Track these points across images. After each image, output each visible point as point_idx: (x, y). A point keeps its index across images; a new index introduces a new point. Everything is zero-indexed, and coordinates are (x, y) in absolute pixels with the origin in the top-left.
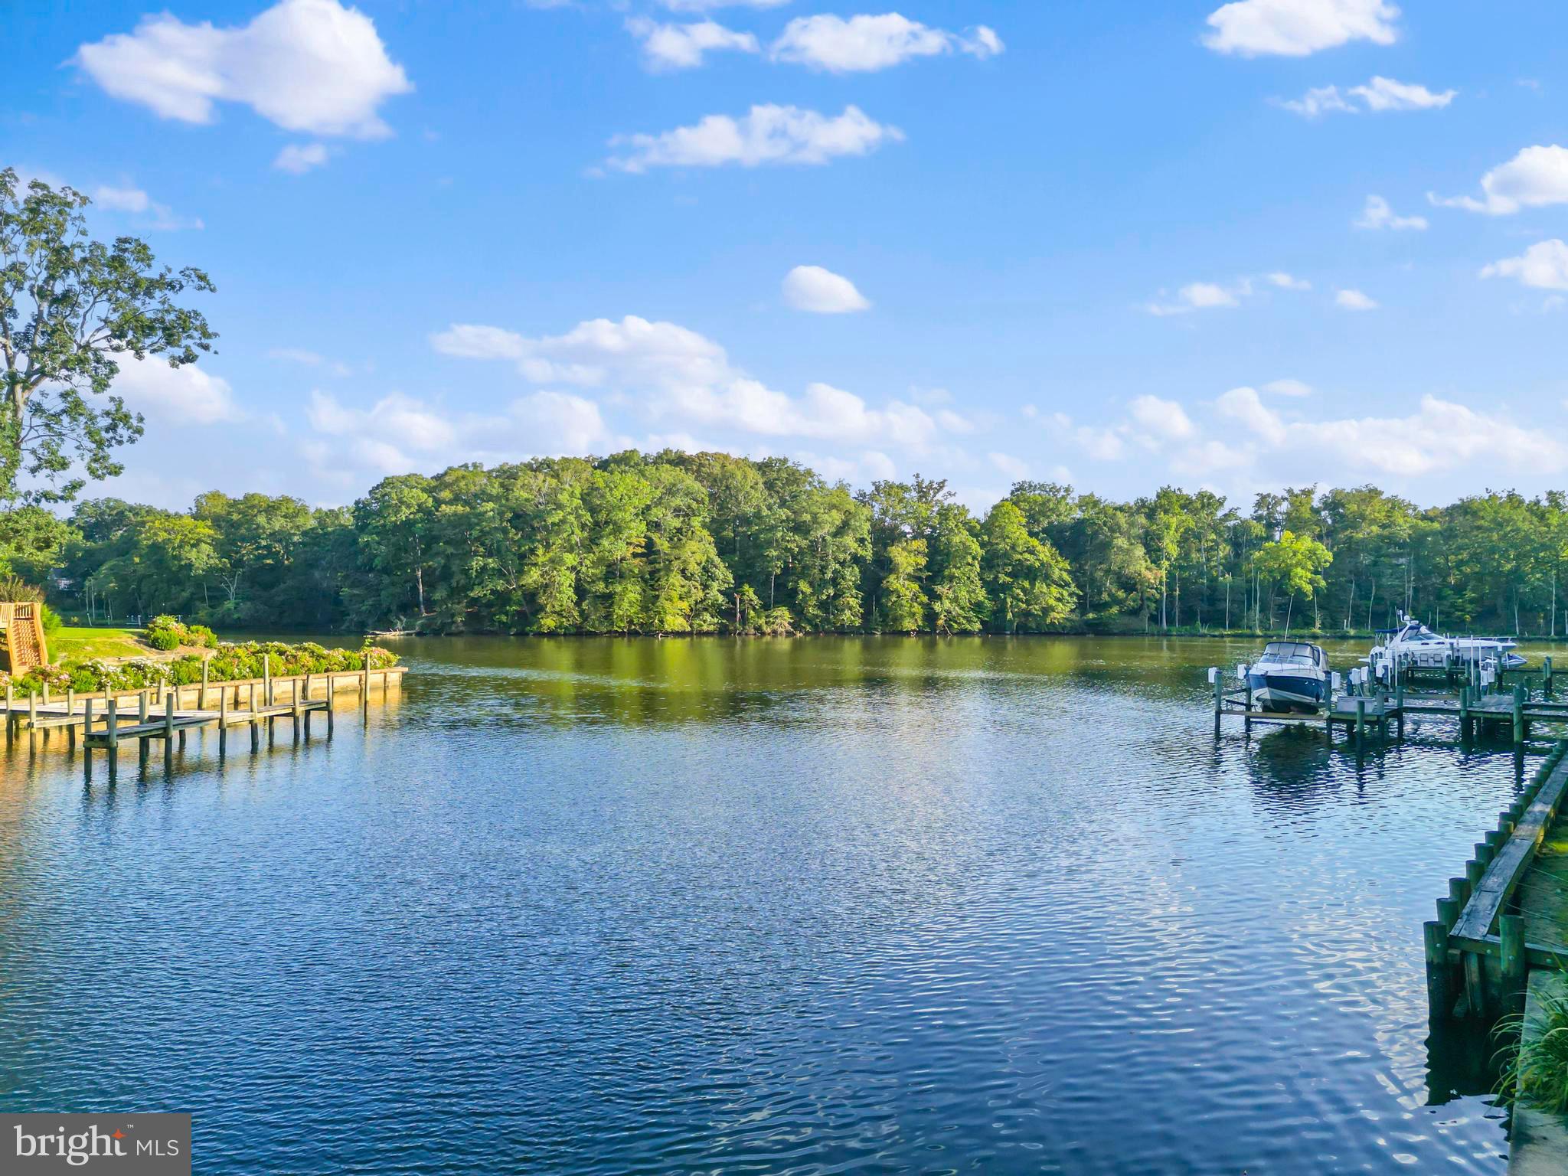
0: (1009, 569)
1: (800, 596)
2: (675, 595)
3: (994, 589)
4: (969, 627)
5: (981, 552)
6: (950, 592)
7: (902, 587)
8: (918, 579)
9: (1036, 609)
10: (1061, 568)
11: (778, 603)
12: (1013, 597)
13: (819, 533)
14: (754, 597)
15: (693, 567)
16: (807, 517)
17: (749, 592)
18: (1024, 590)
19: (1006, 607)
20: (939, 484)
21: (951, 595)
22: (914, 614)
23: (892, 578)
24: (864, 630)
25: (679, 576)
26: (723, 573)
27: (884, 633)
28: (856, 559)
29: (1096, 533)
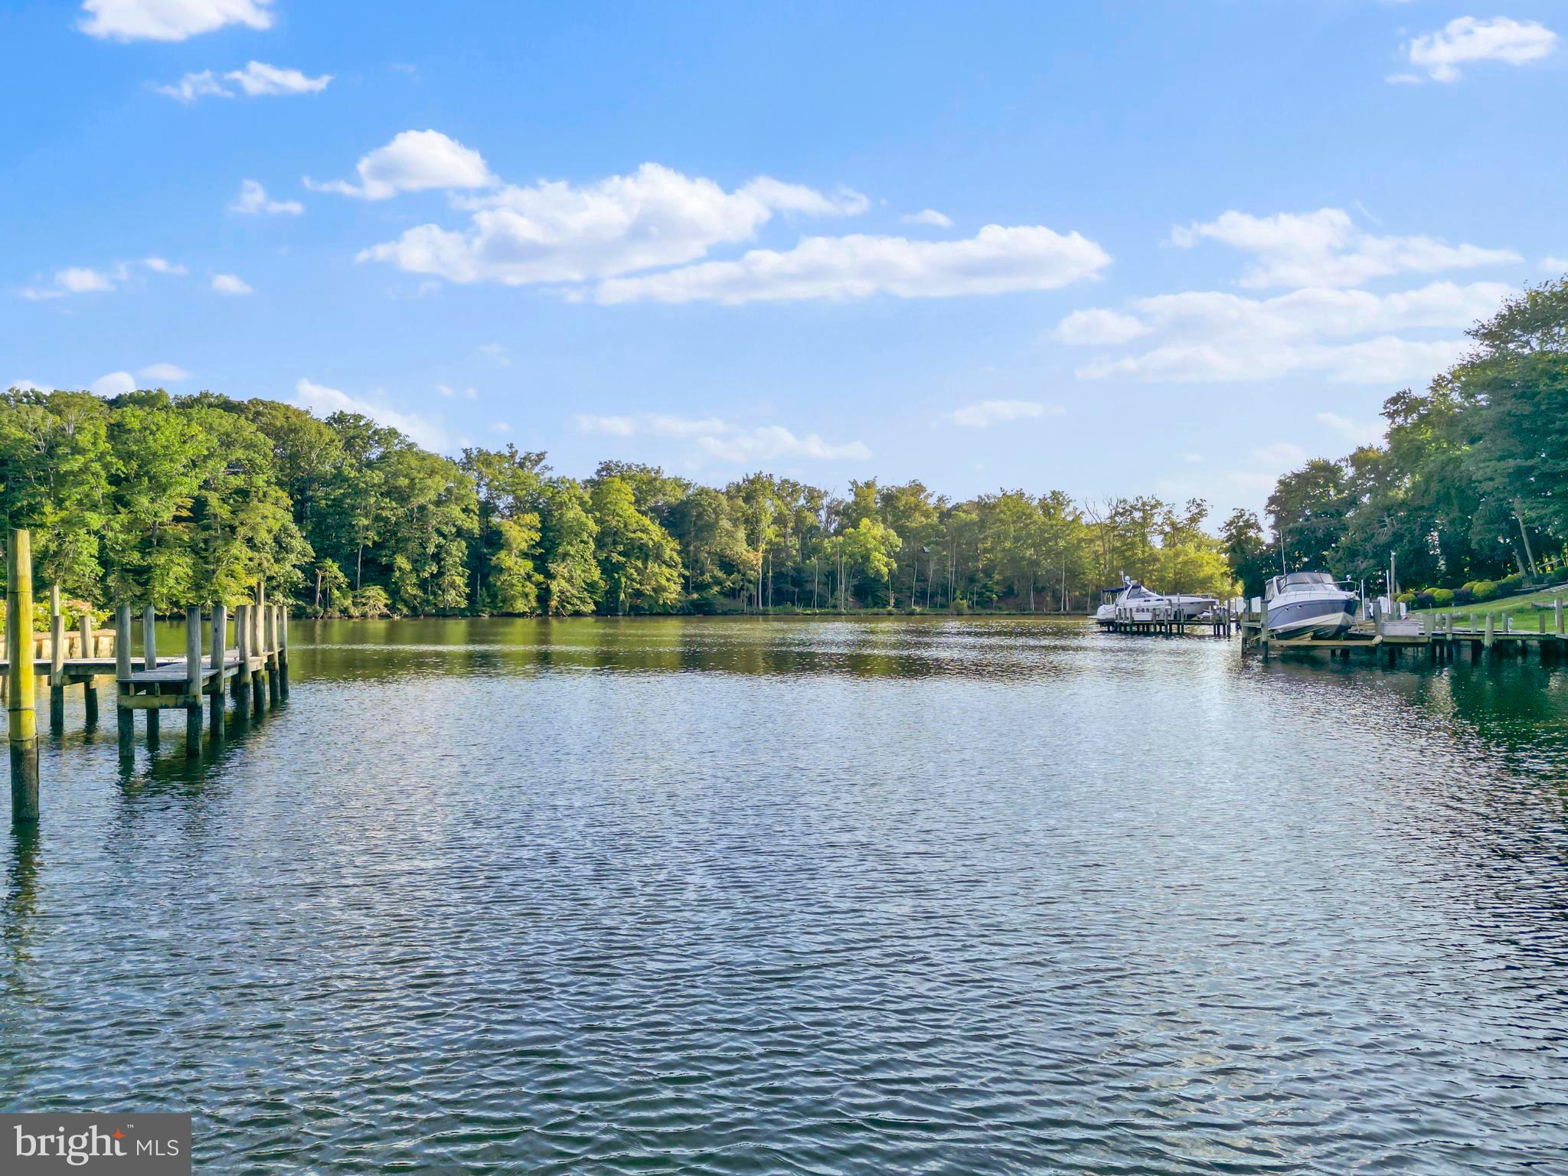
0: (621, 548)
1: (397, 574)
2: (238, 568)
3: (608, 568)
4: (582, 608)
5: (595, 528)
6: (566, 571)
7: (514, 564)
8: (534, 557)
9: (647, 589)
10: (671, 548)
11: (367, 580)
12: (627, 578)
13: (422, 500)
14: (340, 575)
15: (263, 536)
16: (403, 482)
17: (333, 568)
18: (637, 569)
19: (620, 587)
20: (538, 455)
21: (567, 575)
22: (526, 595)
23: (503, 554)
24: (471, 611)
25: (245, 549)
26: (300, 545)
27: (492, 615)
28: (460, 533)
29: (700, 515)
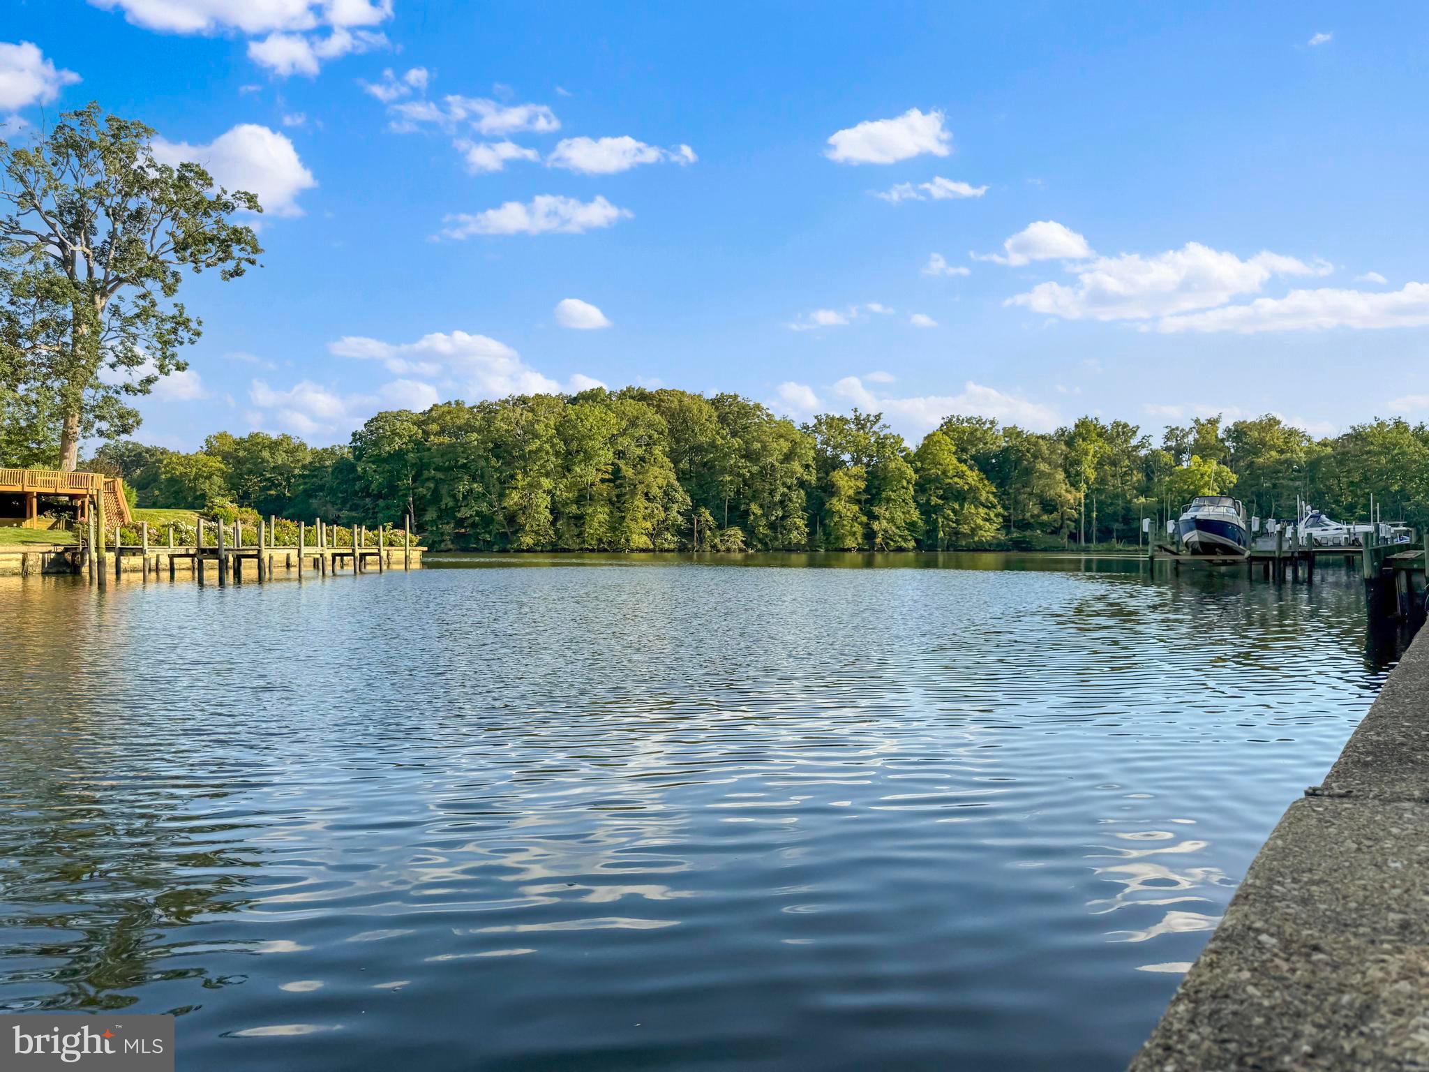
0: (941, 492)
1: (752, 517)
2: (639, 515)
3: (927, 511)
4: (903, 544)
5: (915, 477)
6: (887, 513)
7: (843, 508)
8: (858, 502)
9: (965, 529)
10: (987, 491)
11: (731, 523)
12: (945, 518)
13: (770, 460)
14: (710, 518)
15: (655, 491)
16: (757, 446)
17: (706, 514)
18: (954, 511)
19: (937, 527)
20: (875, 417)
21: (888, 515)
22: (854, 534)
23: (834, 500)
24: (811, 547)
25: (643, 500)
26: (682, 497)
27: (827, 550)
28: (802, 484)
29: (1019, 460)
